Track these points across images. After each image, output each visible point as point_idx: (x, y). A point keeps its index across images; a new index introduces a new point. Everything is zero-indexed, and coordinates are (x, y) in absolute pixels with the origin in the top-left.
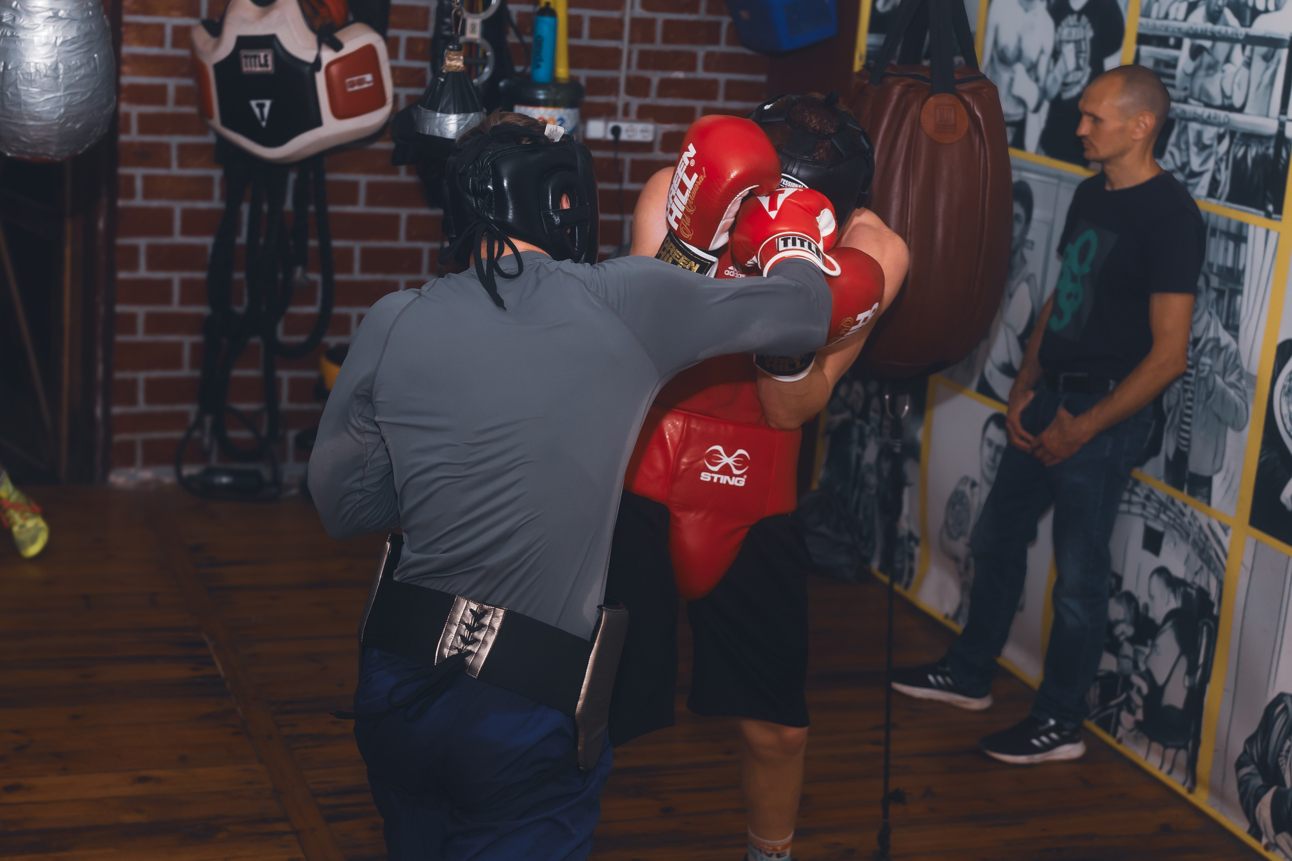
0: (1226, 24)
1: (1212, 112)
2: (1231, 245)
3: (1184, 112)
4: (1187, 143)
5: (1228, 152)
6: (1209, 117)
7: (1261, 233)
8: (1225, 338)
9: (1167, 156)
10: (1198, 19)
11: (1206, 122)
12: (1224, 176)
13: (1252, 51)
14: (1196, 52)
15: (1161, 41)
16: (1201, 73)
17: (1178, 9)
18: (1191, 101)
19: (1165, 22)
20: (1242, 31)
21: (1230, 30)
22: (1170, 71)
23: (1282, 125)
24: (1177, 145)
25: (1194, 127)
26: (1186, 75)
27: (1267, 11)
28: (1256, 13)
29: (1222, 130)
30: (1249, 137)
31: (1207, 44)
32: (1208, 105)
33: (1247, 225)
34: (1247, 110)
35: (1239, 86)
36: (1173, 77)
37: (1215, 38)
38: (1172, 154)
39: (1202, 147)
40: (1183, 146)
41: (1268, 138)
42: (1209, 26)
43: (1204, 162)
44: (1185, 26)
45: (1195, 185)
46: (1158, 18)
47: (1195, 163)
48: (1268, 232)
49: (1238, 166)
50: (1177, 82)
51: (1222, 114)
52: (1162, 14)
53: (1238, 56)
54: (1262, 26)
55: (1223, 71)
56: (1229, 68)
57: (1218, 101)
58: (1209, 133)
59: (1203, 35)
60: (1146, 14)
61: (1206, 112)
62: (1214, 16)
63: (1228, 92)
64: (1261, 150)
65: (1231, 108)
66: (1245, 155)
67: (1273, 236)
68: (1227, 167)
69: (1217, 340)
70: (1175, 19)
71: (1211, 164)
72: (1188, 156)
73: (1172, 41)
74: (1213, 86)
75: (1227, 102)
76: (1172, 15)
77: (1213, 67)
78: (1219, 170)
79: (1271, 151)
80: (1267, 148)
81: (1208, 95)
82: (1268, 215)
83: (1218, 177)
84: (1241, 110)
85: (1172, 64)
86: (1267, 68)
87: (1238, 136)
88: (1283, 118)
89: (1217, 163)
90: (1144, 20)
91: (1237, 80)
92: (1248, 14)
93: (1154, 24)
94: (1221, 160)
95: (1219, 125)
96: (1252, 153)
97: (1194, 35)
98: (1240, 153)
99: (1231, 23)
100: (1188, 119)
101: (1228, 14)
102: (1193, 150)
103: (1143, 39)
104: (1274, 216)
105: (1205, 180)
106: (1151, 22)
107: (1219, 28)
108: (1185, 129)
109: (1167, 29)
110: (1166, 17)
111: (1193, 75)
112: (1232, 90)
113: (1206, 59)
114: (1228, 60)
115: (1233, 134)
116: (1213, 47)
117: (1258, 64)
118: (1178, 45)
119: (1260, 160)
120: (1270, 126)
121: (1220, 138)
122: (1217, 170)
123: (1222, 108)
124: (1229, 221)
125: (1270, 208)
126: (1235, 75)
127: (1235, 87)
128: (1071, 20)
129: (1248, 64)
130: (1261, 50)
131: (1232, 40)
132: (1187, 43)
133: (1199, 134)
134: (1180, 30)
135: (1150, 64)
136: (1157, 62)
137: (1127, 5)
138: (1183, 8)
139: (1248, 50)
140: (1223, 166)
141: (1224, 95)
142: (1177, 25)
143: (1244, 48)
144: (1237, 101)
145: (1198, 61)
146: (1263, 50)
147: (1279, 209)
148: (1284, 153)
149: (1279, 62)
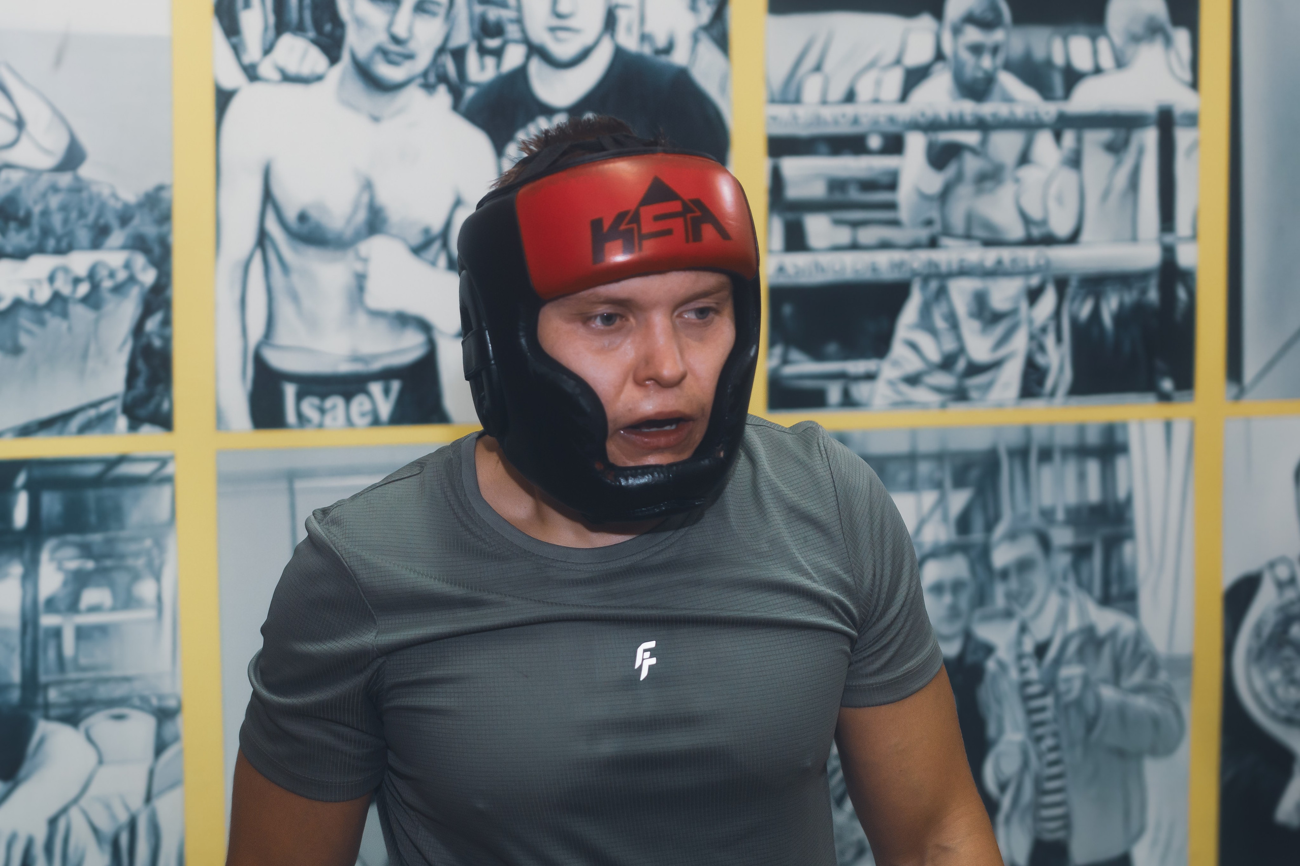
0: (1007, 98)
1: (1006, 254)
3: (932, 264)
4: (950, 317)
5: (1056, 315)
6: (999, 262)
7: (1156, 432)
9: (901, 349)
10: (937, 95)
11: (993, 273)
12: (1057, 356)
13: (1079, 140)
14: (940, 156)
15: (841, 144)
16: (964, 192)
17: (878, 83)
18: (945, 241)
19: (849, 110)
20: (1049, 110)
21: (1020, 112)
22: (876, 197)
23: (1169, 252)
24: (925, 324)
25: (965, 287)
26: (925, 197)
27: (1096, 71)
29: (1032, 282)
30: (1098, 282)
31: (971, 138)
32: (992, 243)
33: (1124, 426)
34: (1085, 236)
35: (1060, 200)
36: (892, 206)
37: (983, 126)
38: (913, 343)
39: (992, 317)
40: (940, 322)
41: (1142, 276)
42: (968, 108)
43: (1003, 342)
44: (905, 112)
45: (988, 386)
46: (824, 102)
47: (979, 349)
48: (1168, 426)
49: (1085, 334)
50: (904, 214)
51: (1031, 256)
52: (837, 91)
55: (1017, 180)
56: (1028, 173)
57: (1014, 231)
58: (1007, 293)
61: (990, 256)
62: (975, 88)
63: (1035, 213)
64: (1130, 297)
65: (1046, 242)
66: (1095, 315)
67: (1181, 429)
68: (1059, 339)
69: (1089, 629)
71: (1020, 343)
72: (959, 338)
73: (875, 142)
74: (999, 210)
75: (1037, 232)
76: (864, 91)
77: (989, 178)
78: (1042, 348)
80: (1143, 292)
81: (988, 225)
82: (1165, 397)
83: (1040, 360)
84: (1071, 240)
86: (1118, 163)
87: (1073, 283)
89: (1032, 337)
90: (783, 111)
91: (1053, 190)
93: (814, 115)
94: (1044, 330)
95: (1027, 273)
96: (1111, 305)
97: (931, 126)
98: (1085, 310)
99: (1021, 97)
100: (941, 273)
101: (1009, 83)
102: (970, 325)
103: (787, 146)
104: (1177, 395)
105: (1010, 375)
106: (803, 112)
107: (991, 108)
108: (939, 293)
109: (856, 121)
110: (850, 97)
111: (942, 197)
112: (1046, 209)
113: (971, 164)
114: (1024, 159)
115: (1061, 284)
116: (984, 142)
117: (1097, 162)
118: (894, 147)
119: (1130, 315)
120: (1142, 256)
121: (1034, 295)
122: (1038, 349)
123: (1028, 241)
125: (1167, 385)
126: (1047, 184)
127: (1052, 205)
129: (1075, 161)
130: (1093, 140)
132: (916, 143)
133: (978, 299)
134: (892, 120)
135: (818, 191)
136: (837, 185)
137: (723, 88)
138: (894, 80)
139: (1069, 138)
140: (1050, 340)
141: (1026, 220)
142: (882, 112)
143: (1058, 137)
144: (1061, 226)
145: (951, 171)
146: (1105, 135)
147: (1186, 382)
148: (1182, 294)
149: (1141, 152)
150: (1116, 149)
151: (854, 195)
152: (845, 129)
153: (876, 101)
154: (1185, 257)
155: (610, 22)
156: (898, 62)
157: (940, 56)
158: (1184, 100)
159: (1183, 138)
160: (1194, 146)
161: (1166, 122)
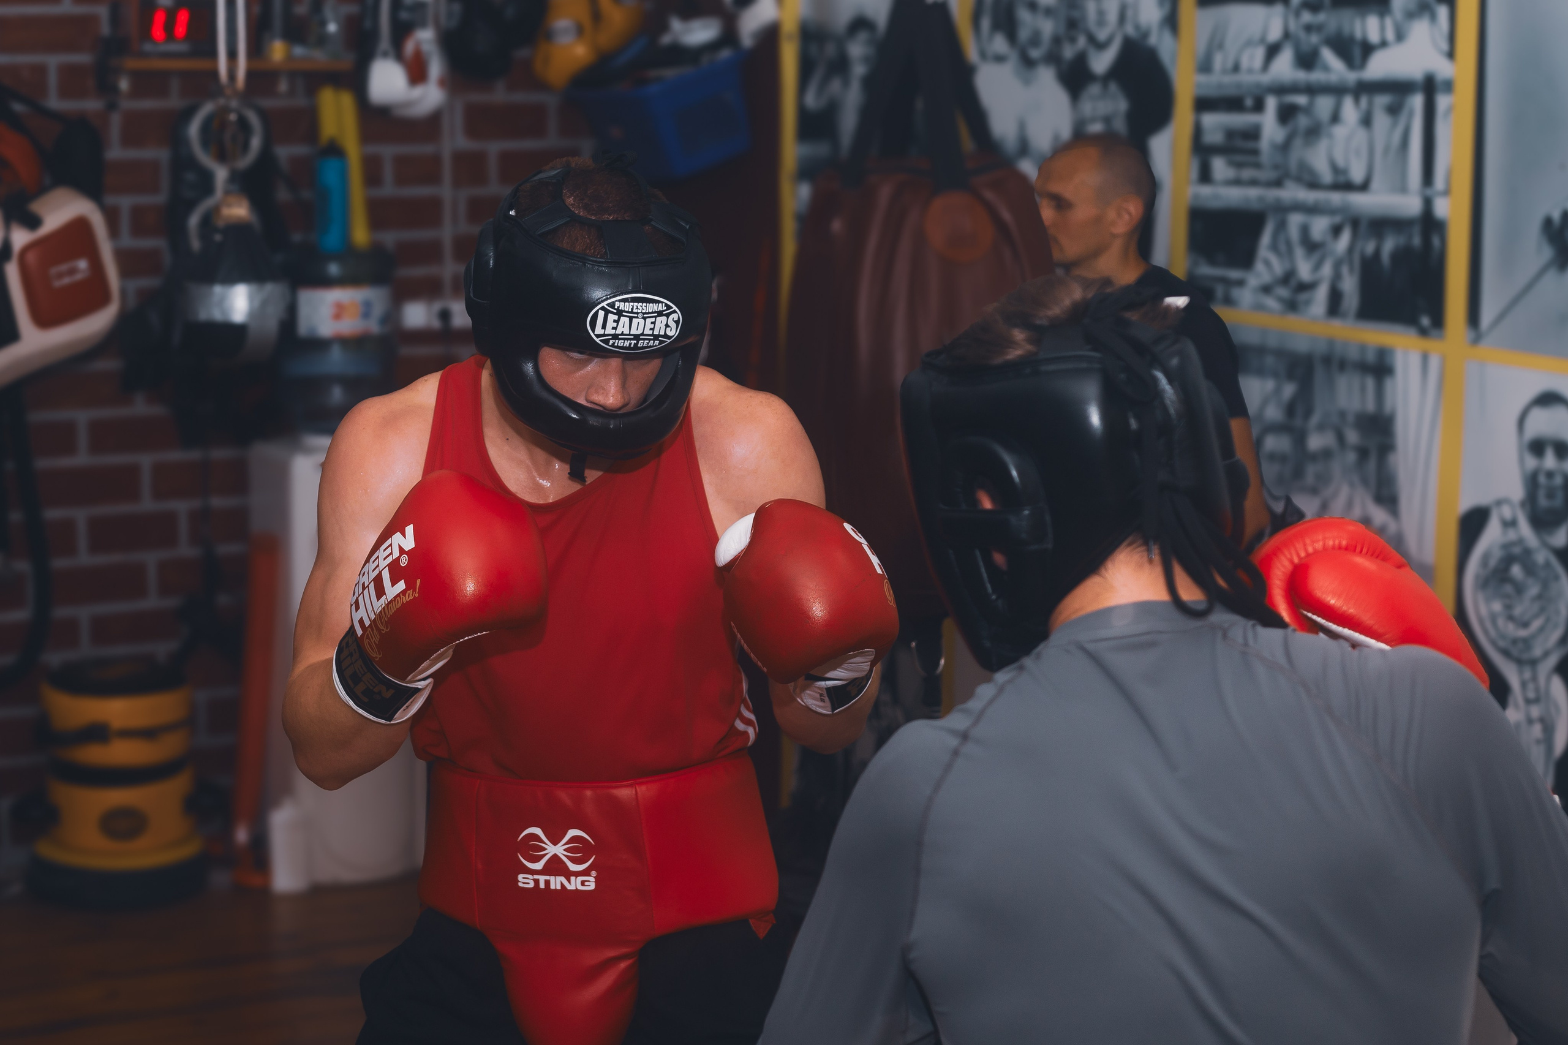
0: (1326, 68)
2: (1370, 383)
4: (1289, 244)
5: (1351, 250)
6: (1316, 202)
7: (1415, 360)
8: (1379, 516)
9: (1259, 266)
10: (1284, 67)
11: (1312, 210)
12: (1350, 285)
13: (1370, 104)
14: (1286, 114)
15: (1232, 103)
16: (1298, 142)
17: (1252, 57)
18: (1287, 183)
20: (1353, 77)
22: (1250, 145)
23: (1428, 203)
24: (1274, 247)
25: (1295, 220)
26: (1276, 147)
27: (1384, 44)
28: (1368, 49)
29: (1337, 219)
30: (1381, 225)
31: (1301, 100)
32: (1314, 184)
33: (1392, 351)
34: (1375, 184)
35: (1357, 154)
36: (1255, 152)
37: (1312, 90)
38: (1267, 263)
39: (1312, 247)
40: (1282, 247)
41: (1409, 222)
42: (1301, 76)
43: (1317, 267)
44: (1266, 79)
45: (1308, 303)
46: (1223, 72)
47: (1304, 270)
48: (1425, 358)
49: (1369, 269)
50: (1264, 159)
51: (1336, 198)
52: (1230, 64)
53: (1350, 111)
54: (1379, 67)
56: (1340, 132)
57: (1327, 177)
58: (1320, 226)
60: (1205, 67)
62: (1307, 60)
63: (1340, 162)
64: (1402, 240)
65: (1347, 186)
66: (1377, 253)
67: (1434, 362)
68: (1351, 270)
69: (1366, 521)
70: (1250, 71)
71: (1327, 270)
72: (1292, 261)
73: (1249, 102)
74: (1319, 159)
75: (1341, 179)
76: (1245, 63)
77: (1314, 133)
78: (1340, 276)
79: (1417, 241)
80: (1410, 238)
81: (1311, 172)
82: (1423, 332)
83: (1340, 287)
84: (1364, 187)
85: (1253, 134)
86: (1394, 125)
87: (1363, 225)
88: (1429, 192)
89: (1335, 267)
90: (1203, 79)
91: (1353, 146)
92: (1357, 52)
93: (1219, 80)
94: (1342, 261)
95: (1333, 212)
96: (1389, 245)
98: (1370, 247)
99: (1334, 67)
100: (1283, 210)
101: (1328, 56)
102: (1299, 252)
103: (1203, 104)
104: (1432, 332)
105: (1321, 294)
106: (1213, 78)
107: (1316, 76)
108: (1282, 226)
109: (1239, 86)
110: (1236, 68)
111: (1285, 147)
112: (1347, 160)
113: (1303, 121)
114: (1335, 118)
115: (1355, 222)
116: (1311, 104)
117: (1381, 120)
118: (1259, 106)
119: (1401, 256)
120: (1410, 205)
121: (1336, 231)
122: (1337, 277)
123: (1336, 187)
124: (1363, 348)
125: (1425, 321)
126: (1349, 139)
127: (1352, 157)
128: (1094, 89)
129: (1367, 121)
130: (1382, 100)
131: (1338, 91)
132: (1271, 104)
133: (1305, 230)
134: (1258, 85)
135: (1220, 138)
136: (1230, 134)
138: (1259, 53)
139: (1364, 102)
140: (1345, 270)
141: (1335, 169)
142: (1253, 79)
143: (1357, 100)
144: (1357, 174)
145: (1291, 126)
146: (1387, 99)
147: (1438, 321)
148: (1436, 241)
149: (1411, 114)
150: (1394, 110)
151: (1240, 142)
152: (1231, 92)
154: (1442, 208)
155: (1122, 18)
156: (1262, 40)
157: (1287, 35)
158: (1443, 69)
159: (1442, 102)
160: (1450, 110)
161: (1430, 87)
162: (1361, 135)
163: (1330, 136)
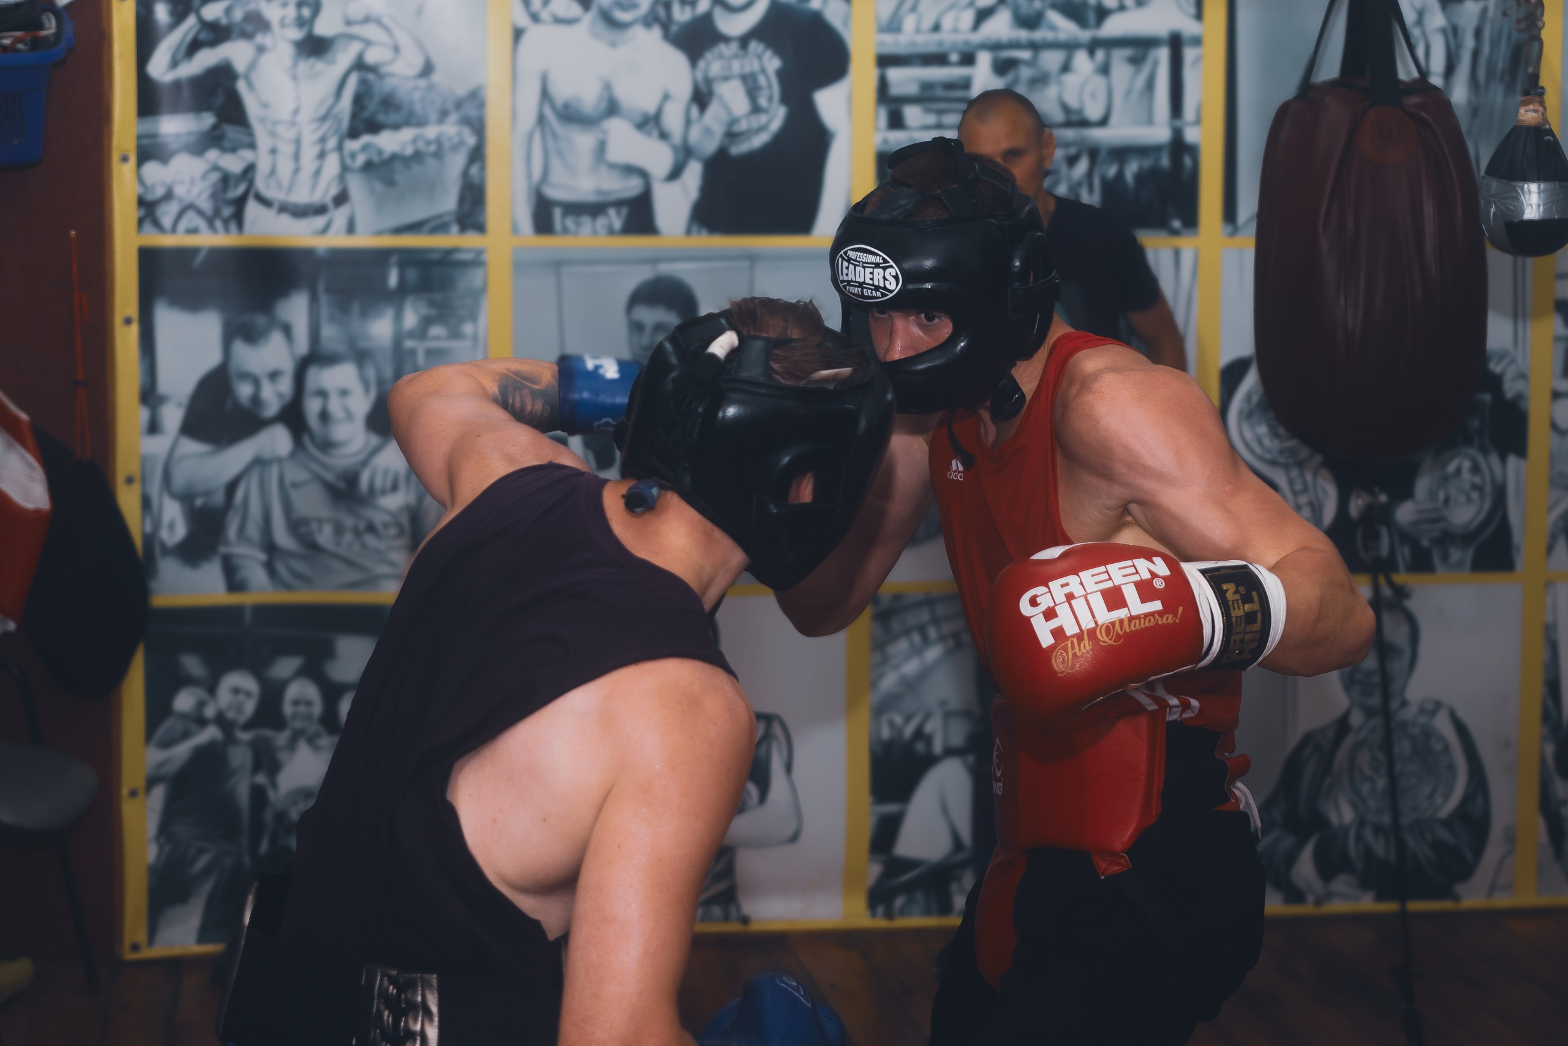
0: (1053, 28)
5: (1089, 174)
10: (1000, 26)
13: (1108, 56)
14: (1002, 67)
15: (931, 59)
17: (957, 19)
19: (936, 37)
20: (1085, 35)
21: (1062, 36)
27: (1122, 8)
28: (1103, 13)
29: (1075, 149)
30: (1123, 152)
31: (1025, 55)
34: (1114, 119)
35: (1093, 96)
37: (1035, 47)
41: (1157, 149)
42: (1023, 35)
49: (1111, 186)
51: (1071, 134)
53: (1081, 60)
54: (1114, 27)
56: (1069, 79)
57: (1057, 117)
59: (1015, 45)
62: (1028, 22)
63: (1073, 105)
64: (1147, 163)
65: (1084, 123)
66: (1120, 172)
68: (1091, 191)
73: (954, 57)
74: (1046, 102)
75: (1075, 117)
76: (947, 23)
77: (1040, 80)
79: (1165, 162)
80: (1158, 159)
84: (1104, 122)
86: (1138, 72)
87: (1103, 153)
88: (1177, 123)
89: (1072, 187)
91: (1088, 89)
92: (1091, 16)
94: (1079, 184)
95: (1067, 145)
96: (1132, 168)
97: (995, 47)
98: (1112, 172)
99: (1063, 27)
101: (1055, 17)
103: (890, 60)
104: (1184, 231)
106: (903, 38)
107: (1038, 35)
109: (940, 44)
110: (936, 28)
112: (1081, 103)
113: (1025, 73)
114: (1066, 68)
116: (1035, 58)
117: (1121, 70)
118: (968, 59)
121: (1072, 160)
123: (1068, 124)
125: (1176, 224)
126: (1083, 86)
127: (1087, 100)
128: (727, 48)
129: (1105, 70)
130: (1119, 55)
131: (1070, 47)
132: (984, 60)
134: (967, 43)
135: (913, 89)
136: (926, 86)
137: (846, 21)
138: (968, 17)
139: (1100, 55)
140: (1084, 192)
141: (1067, 109)
142: (960, 38)
143: (1091, 52)
144: (1094, 112)
145: (1010, 77)
146: (1127, 52)
147: (1191, 221)
148: (1188, 161)
149: (1156, 64)
150: (1136, 61)
151: (940, 92)
153: (955, 30)
154: (1191, 135)
156: (971, 4)
157: (1002, 0)
158: (1188, 27)
159: (1189, 54)
160: (1198, 60)
161: (1176, 43)
162: (1099, 82)
163: (1060, 83)
